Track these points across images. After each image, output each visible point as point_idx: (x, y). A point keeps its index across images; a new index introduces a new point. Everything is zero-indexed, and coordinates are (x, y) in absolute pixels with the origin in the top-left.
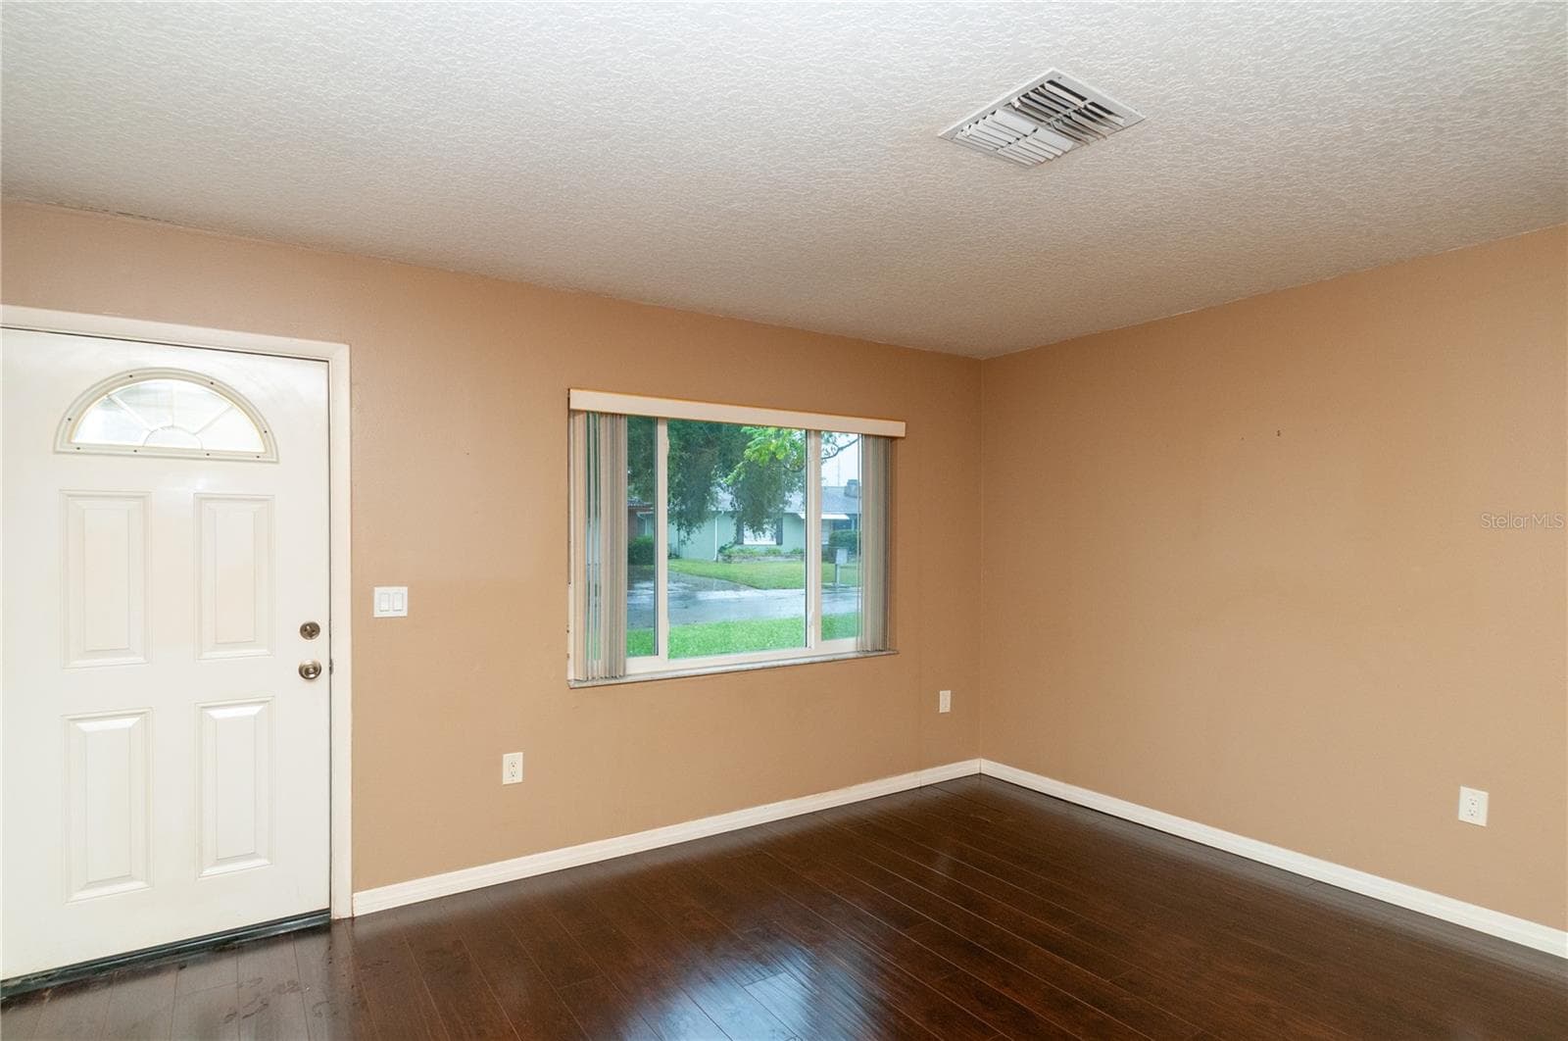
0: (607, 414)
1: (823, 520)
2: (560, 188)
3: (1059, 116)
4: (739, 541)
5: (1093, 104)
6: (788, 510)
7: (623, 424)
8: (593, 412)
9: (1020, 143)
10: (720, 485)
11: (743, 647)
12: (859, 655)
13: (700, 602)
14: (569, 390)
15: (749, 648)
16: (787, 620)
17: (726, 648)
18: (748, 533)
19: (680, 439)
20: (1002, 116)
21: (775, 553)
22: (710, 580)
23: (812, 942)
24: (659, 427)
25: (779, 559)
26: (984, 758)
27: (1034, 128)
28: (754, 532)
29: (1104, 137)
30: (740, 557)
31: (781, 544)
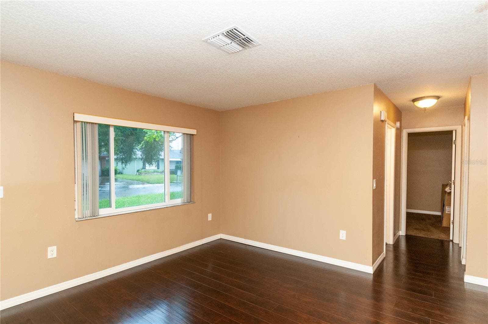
0: (89, 123)
1: (170, 161)
2: (67, 39)
3: (238, 40)
4: (144, 167)
5: (247, 37)
6: (161, 157)
7: (96, 127)
8: (85, 122)
9: (227, 46)
10: (137, 149)
11: (145, 203)
12: (182, 204)
13: (131, 189)
14: (74, 113)
15: (147, 203)
16: (161, 194)
17: (139, 204)
18: (147, 165)
19: (122, 133)
20: (221, 37)
21: (157, 172)
22: (134, 181)
23: (166, 298)
24: (110, 128)
25: (158, 174)
26: (221, 233)
27: (231, 42)
28: (149, 165)
29: (251, 48)
30: (145, 173)
31: (159, 169)
